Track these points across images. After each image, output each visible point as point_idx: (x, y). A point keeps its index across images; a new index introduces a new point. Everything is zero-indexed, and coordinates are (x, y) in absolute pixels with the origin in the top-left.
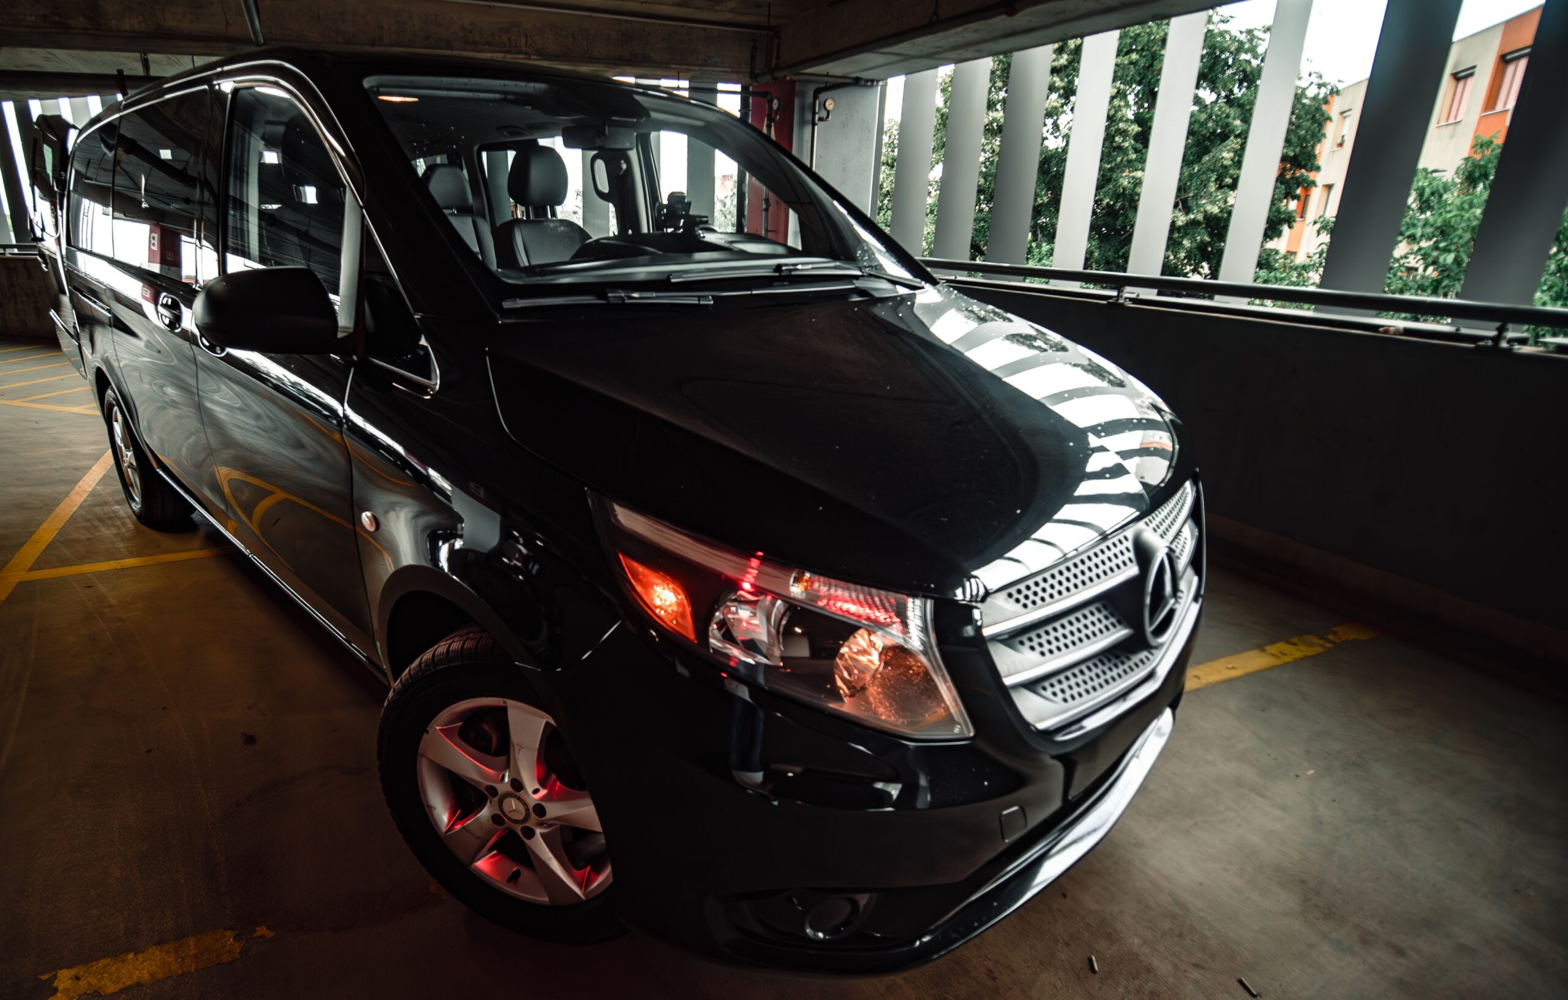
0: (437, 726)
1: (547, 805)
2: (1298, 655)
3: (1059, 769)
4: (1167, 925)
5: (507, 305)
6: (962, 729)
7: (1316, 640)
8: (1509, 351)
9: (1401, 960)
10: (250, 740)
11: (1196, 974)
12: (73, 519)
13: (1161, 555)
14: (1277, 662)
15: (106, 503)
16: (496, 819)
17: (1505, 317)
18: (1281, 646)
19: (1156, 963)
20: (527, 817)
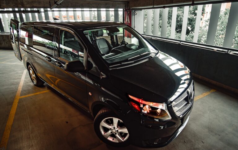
0: (103, 121)
1: (118, 130)
2: (207, 95)
3: (180, 120)
4: (193, 135)
5: (110, 67)
6: (170, 118)
7: (209, 92)
8: (229, 54)
9: (220, 137)
10: (67, 122)
11: (197, 141)
12: (23, 86)
13: (190, 93)
14: (204, 96)
15: (28, 82)
16: (111, 132)
17: (228, 49)
18: (204, 93)
19: (192, 140)
20: (116, 132)
